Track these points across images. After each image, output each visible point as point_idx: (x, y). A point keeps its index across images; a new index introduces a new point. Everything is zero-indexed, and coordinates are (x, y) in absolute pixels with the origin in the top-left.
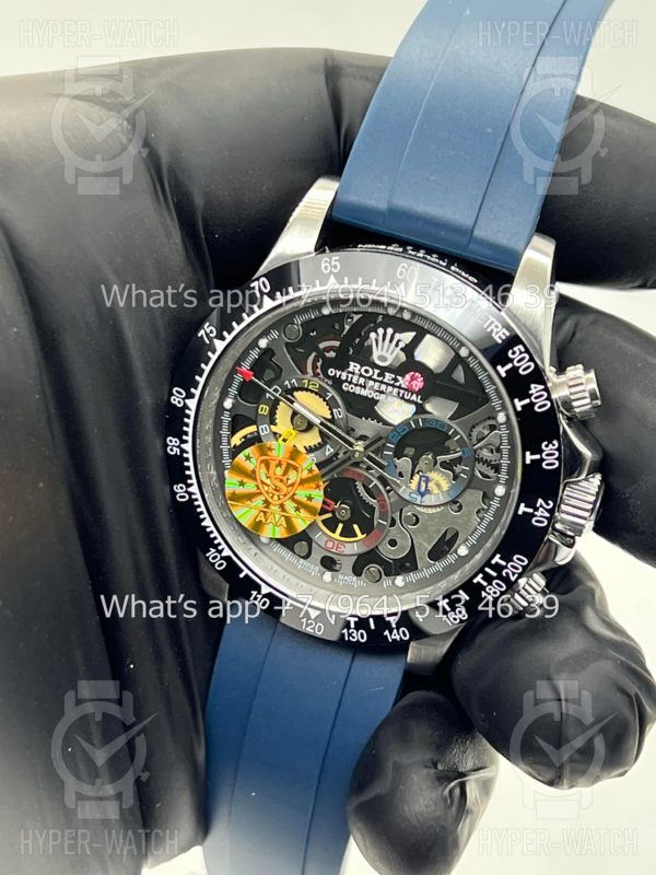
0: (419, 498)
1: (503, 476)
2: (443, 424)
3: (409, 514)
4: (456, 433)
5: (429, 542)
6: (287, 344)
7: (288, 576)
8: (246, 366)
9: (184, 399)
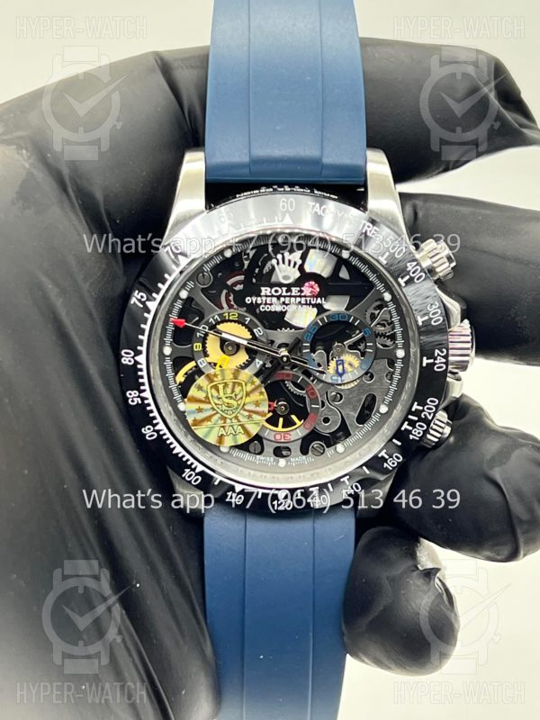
0: (339, 378)
1: (400, 341)
2: (344, 316)
3: (334, 393)
4: (355, 319)
5: (355, 410)
6: (203, 290)
7: (252, 472)
8: (174, 317)
9: (133, 357)
